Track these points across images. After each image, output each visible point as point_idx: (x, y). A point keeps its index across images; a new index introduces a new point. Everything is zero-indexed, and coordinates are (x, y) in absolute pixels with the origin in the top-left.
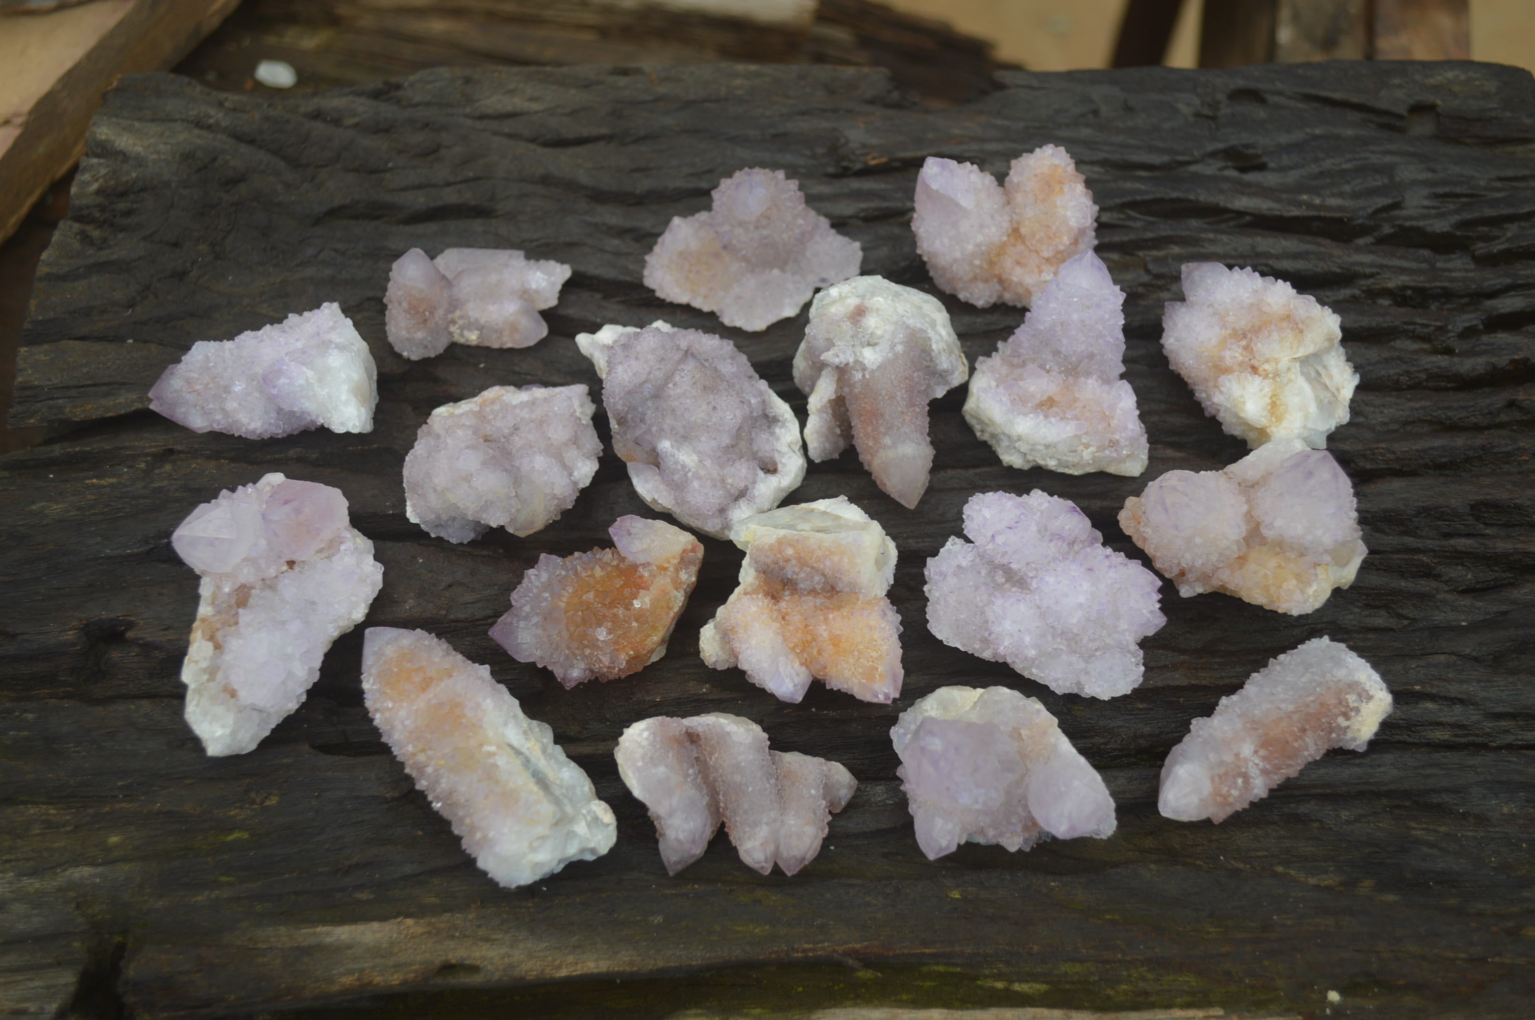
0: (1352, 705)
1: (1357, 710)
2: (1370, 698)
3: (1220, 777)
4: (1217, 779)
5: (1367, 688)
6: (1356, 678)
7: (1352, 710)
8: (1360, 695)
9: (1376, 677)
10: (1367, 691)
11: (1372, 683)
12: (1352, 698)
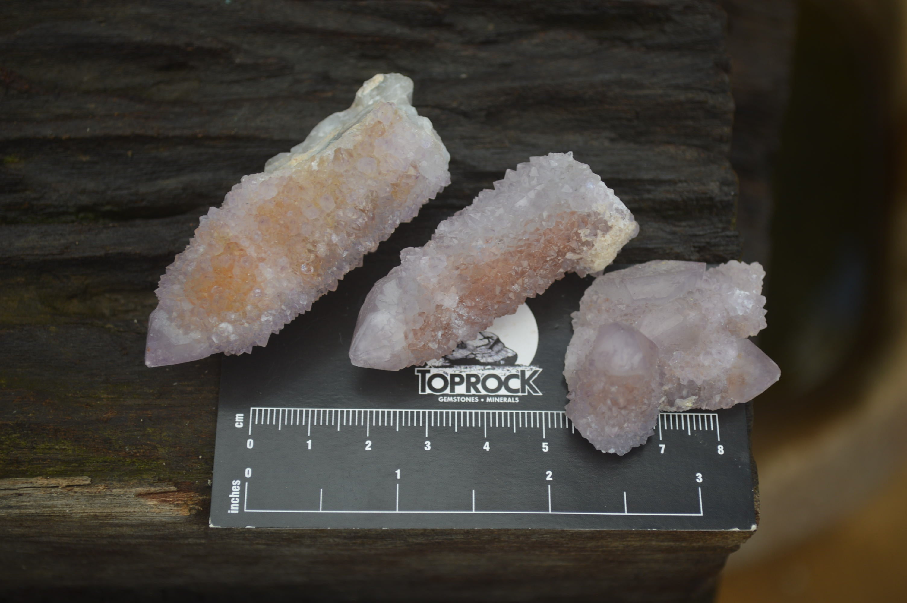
0: (584, 239)
1: (589, 244)
2: (607, 229)
3: (415, 332)
4: (411, 335)
5: (606, 218)
6: (594, 209)
7: (584, 244)
8: (595, 227)
9: (618, 203)
10: (606, 222)
11: (613, 213)
12: (584, 233)
